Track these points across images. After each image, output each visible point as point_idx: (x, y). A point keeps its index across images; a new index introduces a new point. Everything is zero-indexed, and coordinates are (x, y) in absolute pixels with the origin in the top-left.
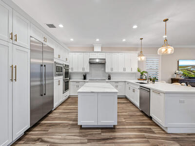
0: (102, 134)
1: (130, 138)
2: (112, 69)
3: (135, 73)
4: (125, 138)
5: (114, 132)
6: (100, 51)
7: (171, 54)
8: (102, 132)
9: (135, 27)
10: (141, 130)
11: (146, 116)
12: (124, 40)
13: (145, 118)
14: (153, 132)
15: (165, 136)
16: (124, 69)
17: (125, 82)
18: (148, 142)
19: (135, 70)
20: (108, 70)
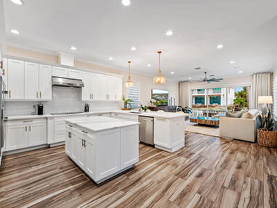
0: (131, 177)
1: (155, 168)
2: (91, 96)
3: (117, 102)
4: (152, 170)
5: (137, 170)
6: (73, 66)
7: (163, 84)
8: (128, 175)
9: (134, 49)
10: (156, 159)
11: (149, 145)
12: (111, 59)
13: (149, 148)
14: (164, 156)
15: (173, 155)
16: (108, 97)
17: (111, 113)
18: (168, 165)
19: (119, 98)
20: (85, 97)
